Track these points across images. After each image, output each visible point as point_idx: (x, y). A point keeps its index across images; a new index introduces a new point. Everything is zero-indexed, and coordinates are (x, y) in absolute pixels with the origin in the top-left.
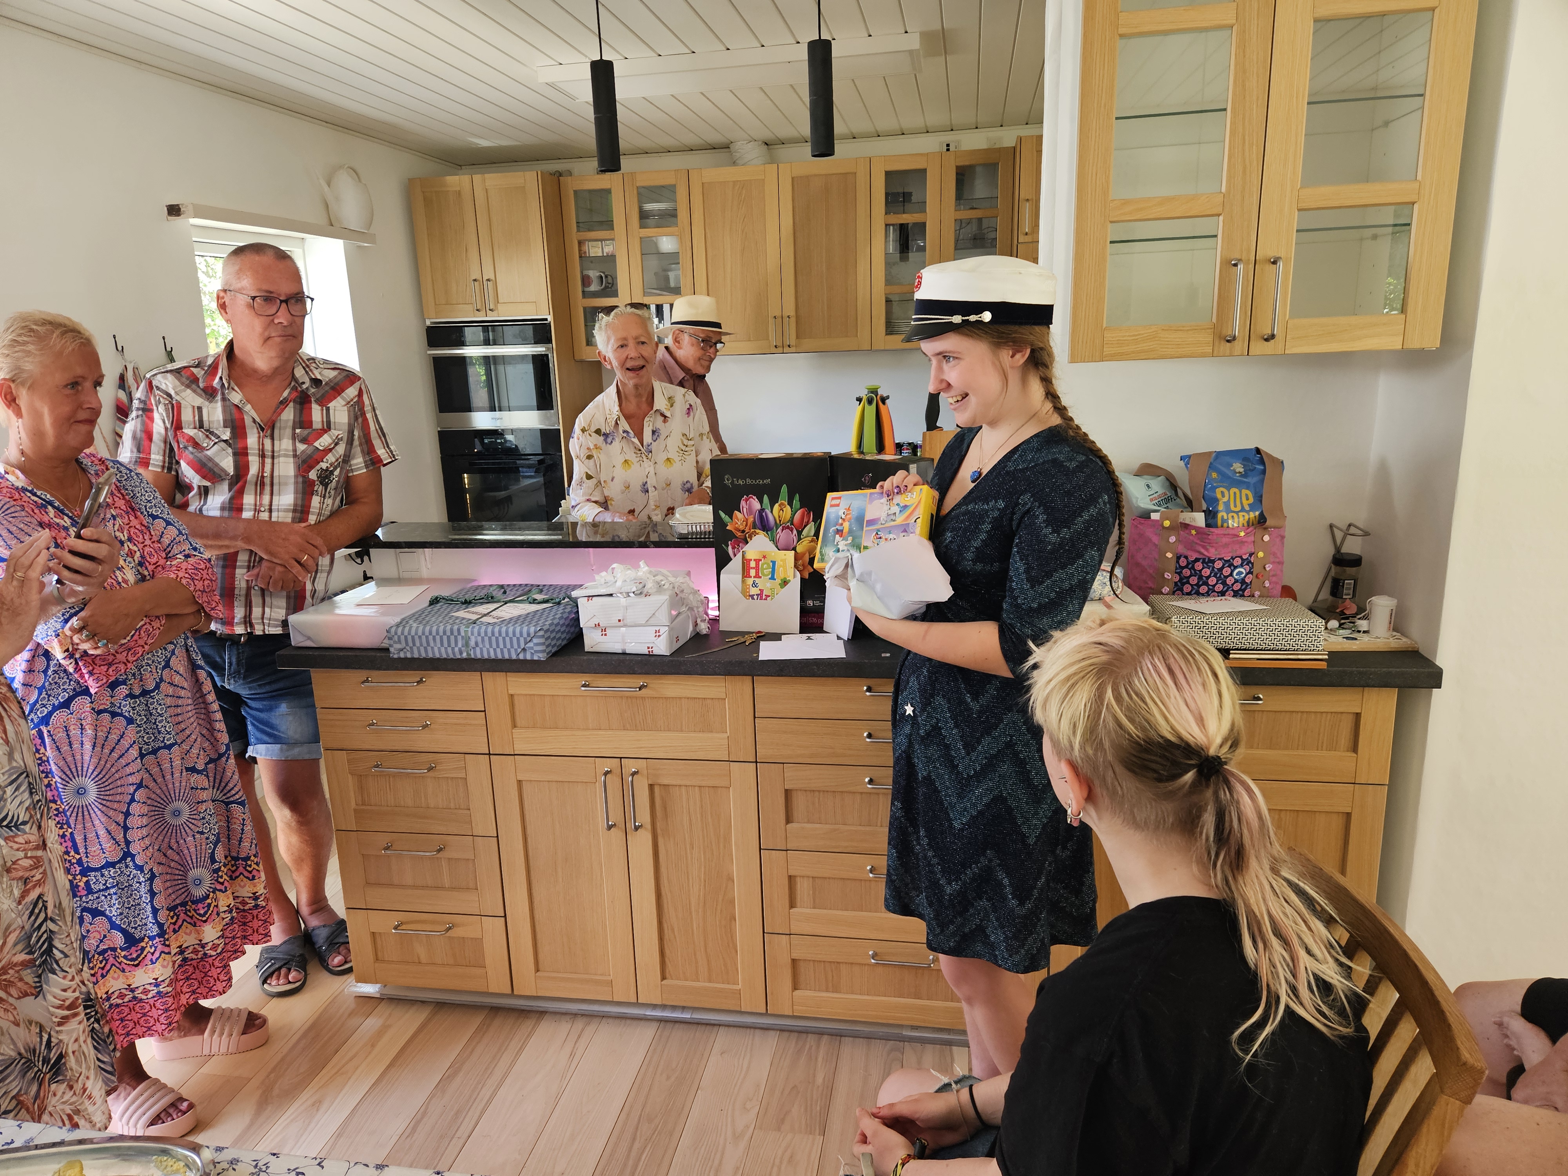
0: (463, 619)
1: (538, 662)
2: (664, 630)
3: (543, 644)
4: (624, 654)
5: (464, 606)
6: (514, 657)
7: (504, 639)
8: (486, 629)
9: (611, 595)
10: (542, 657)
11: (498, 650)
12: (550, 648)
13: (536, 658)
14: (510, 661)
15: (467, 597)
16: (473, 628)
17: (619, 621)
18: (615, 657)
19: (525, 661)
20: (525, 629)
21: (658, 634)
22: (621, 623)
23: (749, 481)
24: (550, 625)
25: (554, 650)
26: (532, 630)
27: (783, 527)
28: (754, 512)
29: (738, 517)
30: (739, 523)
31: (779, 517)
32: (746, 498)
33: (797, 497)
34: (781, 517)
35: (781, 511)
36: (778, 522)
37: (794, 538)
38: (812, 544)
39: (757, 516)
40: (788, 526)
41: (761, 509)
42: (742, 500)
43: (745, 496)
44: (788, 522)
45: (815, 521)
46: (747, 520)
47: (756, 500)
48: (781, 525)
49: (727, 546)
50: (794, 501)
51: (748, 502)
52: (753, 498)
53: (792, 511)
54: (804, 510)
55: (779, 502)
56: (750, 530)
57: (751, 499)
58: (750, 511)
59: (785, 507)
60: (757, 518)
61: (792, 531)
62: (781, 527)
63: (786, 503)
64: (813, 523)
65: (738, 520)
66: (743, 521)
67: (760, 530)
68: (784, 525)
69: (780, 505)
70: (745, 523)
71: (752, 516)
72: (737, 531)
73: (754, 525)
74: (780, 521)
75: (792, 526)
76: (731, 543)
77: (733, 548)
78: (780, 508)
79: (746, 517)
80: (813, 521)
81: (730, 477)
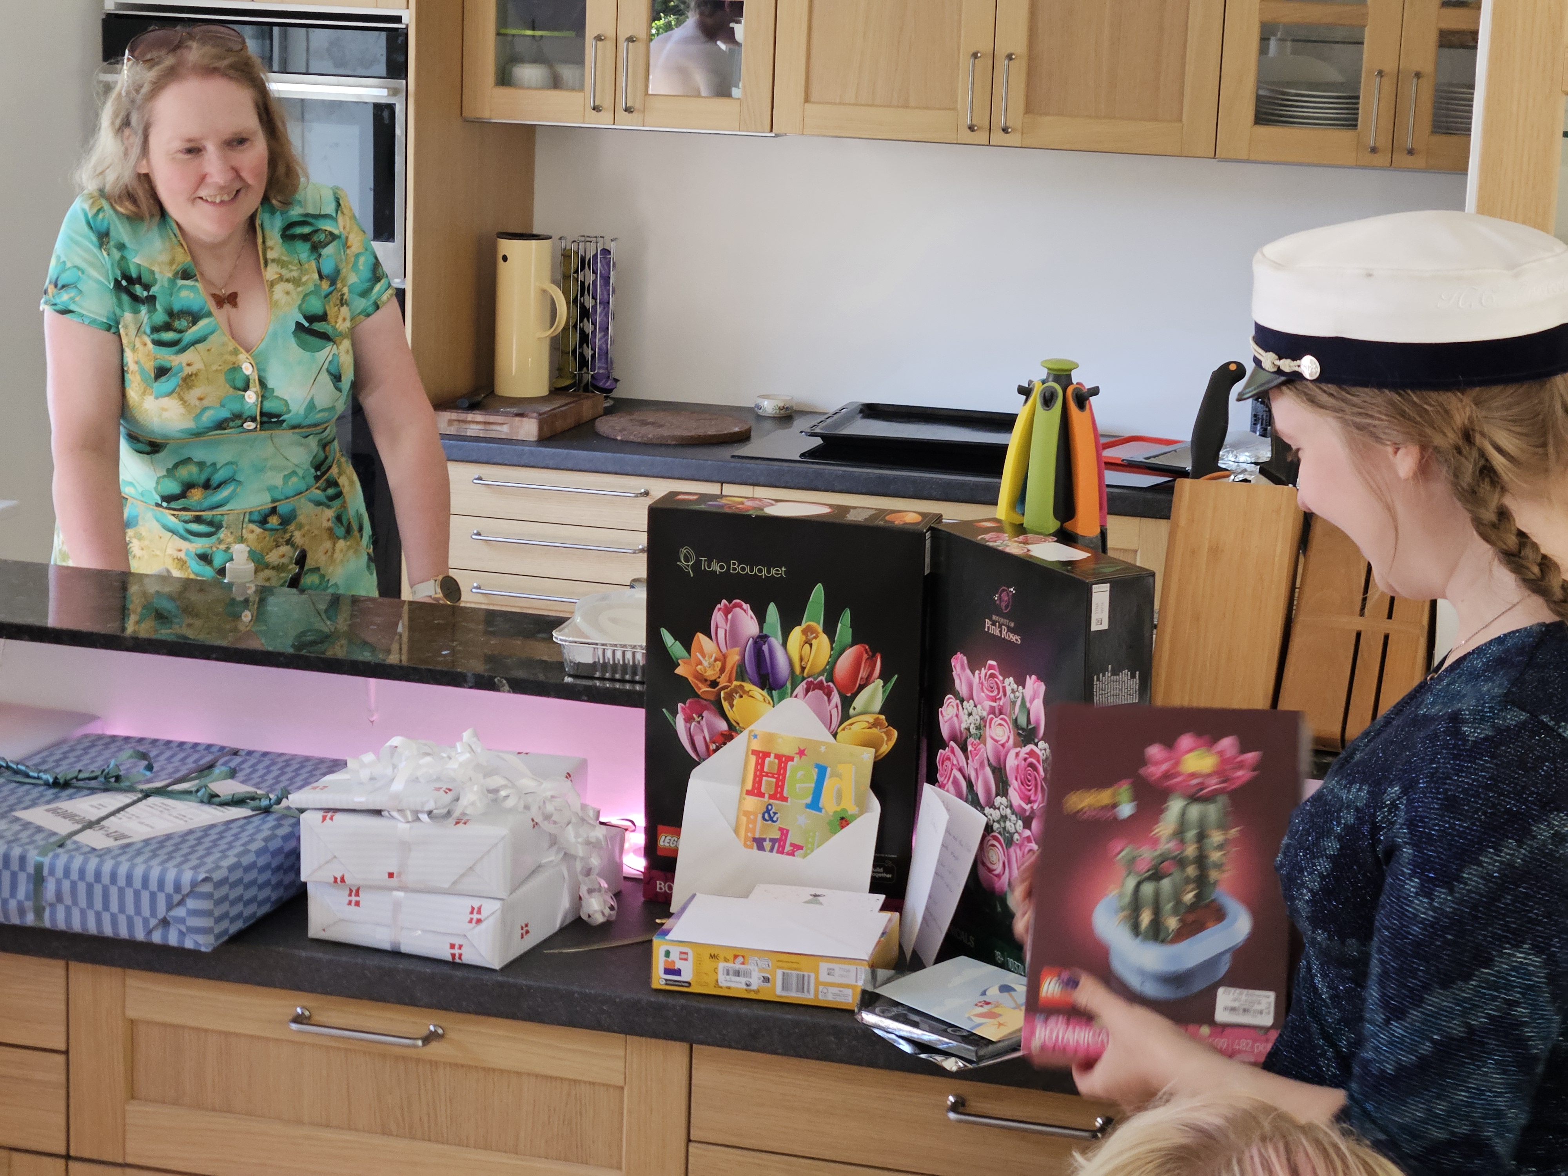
0: (39, 829)
1: (195, 954)
2: (491, 908)
3: (207, 913)
4: (396, 954)
5: (50, 793)
6: (140, 936)
7: (121, 892)
8: (86, 861)
9: (378, 812)
10: (205, 943)
11: (106, 918)
12: (225, 924)
13: (189, 944)
14: (132, 945)
15: (64, 771)
16: (57, 856)
17: (391, 875)
18: (373, 962)
19: (165, 949)
20: (171, 876)
21: (476, 917)
22: (394, 882)
23: (735, 567)
24: (232, 869)
25: (234, 928)
26: (187, 877)
27: (809, 684)
28: (743, 642)
29: (704, 648)
30: (706, 663)
31: (801, 659)
32: (725, 605)
33: (847, 615)
34: (806, 660)
35: (807, 646)
36: (798, 670)
37: (834, 712)
38: (875, 730)
39: (750, 651)
40: (821, 682)
41: (759, 637)
42: (716, 609)
43: (724, 601)
44: (821, 673)
45: (885, 676)
46: (725, 657)
47: (750, 612)
48: (804, 679)
49: (675, 713)
50: (840, 625)
51: (730, 616)
52: (741, 607)
53: (832, 649)
54: (862, 649)
55: (804, 625)
56: (730, 681)
57: (738, 609)
58: (733, 637)
59: (816, 638)
60: (749, 655)
61: (829, 695)
62: (804, 684)
63: (820, 628)
64: (880, 682)
65: (704, 656)
66: (716, 660)
67: (754, 683)
68: (810, 679)
69: (804, 632)
70: (719, 664)
71: (737, 650)
72: (700, 681)
73: (741, 671)
74: (803, 669)
75: (831, 684)
76: (682, 707)
77: (688, 720)
78: (804, 638)
79: (724, 650)
80: (880, 677)
81: (692, 552)
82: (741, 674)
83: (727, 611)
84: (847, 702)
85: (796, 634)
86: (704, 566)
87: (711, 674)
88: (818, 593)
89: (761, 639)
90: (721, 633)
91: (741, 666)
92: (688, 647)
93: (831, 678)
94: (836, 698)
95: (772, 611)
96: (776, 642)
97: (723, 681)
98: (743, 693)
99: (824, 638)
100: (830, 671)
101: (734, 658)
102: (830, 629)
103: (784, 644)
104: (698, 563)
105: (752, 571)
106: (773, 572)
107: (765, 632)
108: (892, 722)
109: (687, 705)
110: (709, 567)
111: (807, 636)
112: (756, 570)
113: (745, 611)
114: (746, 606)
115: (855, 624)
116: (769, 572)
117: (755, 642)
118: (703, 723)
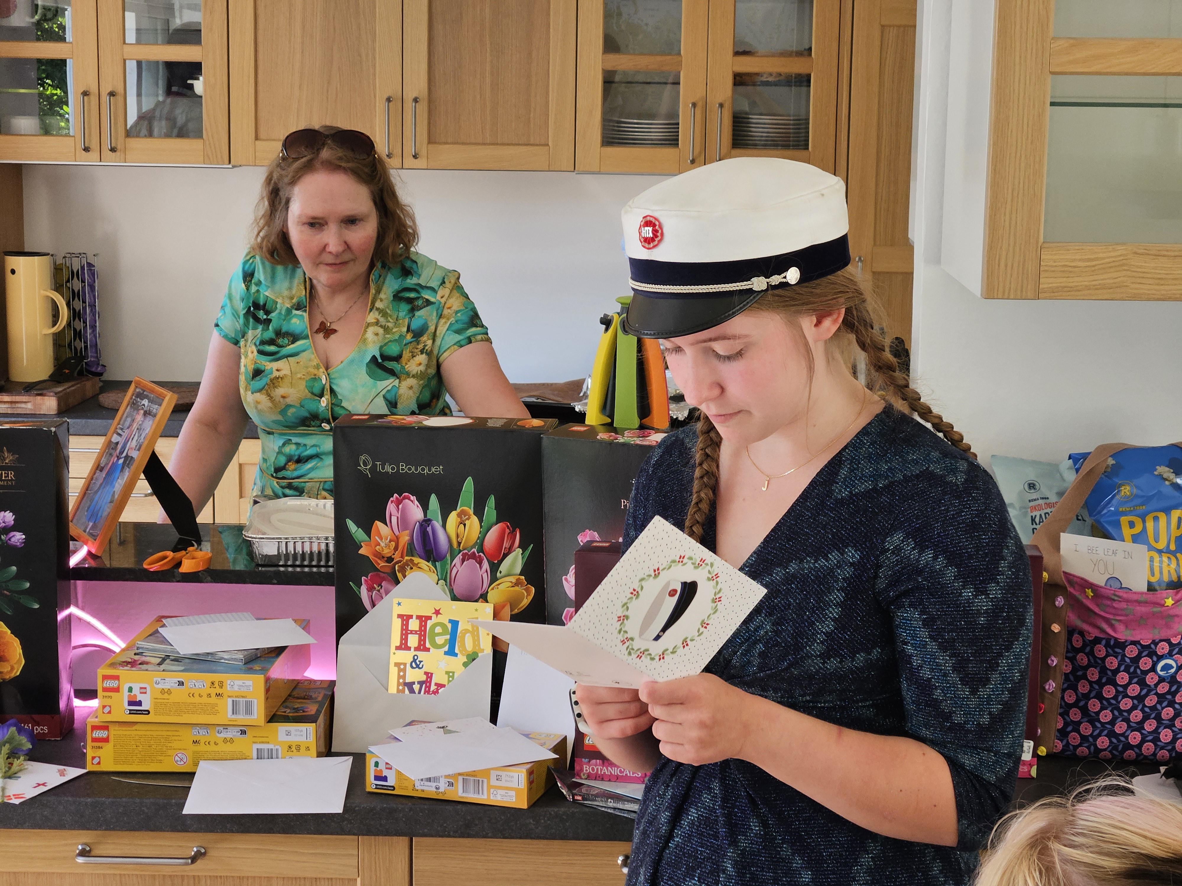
23: (404, 468)
27: (464, 555)
28: (411, 527)
29: (382, 533)
30: (382, 544)
31: (458, 536)
32: (397, 498)
33: (492, 501)
34: (461, 536)
35: (462, 526)
36: (455, 545)
37: (485, 576)
38: (517, 588)
39: (417, 532)
40: (474, 552)
41: (424, 521)
42: (390, 501)
43: (396, 495)
44: (473, 547)
45: (523, 546)
46: (398, 538)
47: (416, 502)
48: (460, 551)
49: (359, 585)
50: (486, 508)
51: (400, 506)
52: (409, 499)
53: (481, 527)
54: (505, 526)
55: (459, 510)
56: (402, 557)
57: (407, 500)
58: (404, 522)
59: (468, 519)
60: (417, 536)
61: (480, 563)
62: (460, 556)
63: (471, 512)
64: (520, 551)
65: (381, 539)
66: (390, 541)
67: (421, 558)
68: (465, 551)
69: (459, 515)
70: (393, 543)
71: (407, 532)
72: (379, 559)
73: (410, 548)
74: (459, 544)
75: (481, 554)
76: (365, 580)
77: (370, 589)
78: (459, 520)
79: (397, 532)
80: (519, 547)
81: (370, 459)
82: (411, 550)
83: (398, 503)
84: (494, 568)
85: (453, 517)
86: (379, 468)
87: (387, 552)
88: (469, 485)
89: (426, 522)
90: (394, 520)
91: (411, 543)
92: (368, 533)
93: (481, 549)
94: (486, 565)
95: (433, 500)
96: (437, 524)
97: (397, 557)
98: (413, 566)
99: (475, 519)
100: (480, 544)
101: (405, 538)
102: (479, 512)
103: (444, 526)
104: (374, 466)
105: (416, 470)
106: (433, 470)
107: (428, 517)
108: (529, 581)
109: (369, 578)
110: (383, 468)
111: (461, 518)
112: (419, 469)
113: (412, 501)
114: (413, 498)
115: (498, 507)
116: (430, 470)
117: (421, 525)
118: (382, 591)
